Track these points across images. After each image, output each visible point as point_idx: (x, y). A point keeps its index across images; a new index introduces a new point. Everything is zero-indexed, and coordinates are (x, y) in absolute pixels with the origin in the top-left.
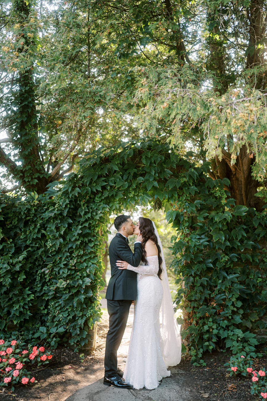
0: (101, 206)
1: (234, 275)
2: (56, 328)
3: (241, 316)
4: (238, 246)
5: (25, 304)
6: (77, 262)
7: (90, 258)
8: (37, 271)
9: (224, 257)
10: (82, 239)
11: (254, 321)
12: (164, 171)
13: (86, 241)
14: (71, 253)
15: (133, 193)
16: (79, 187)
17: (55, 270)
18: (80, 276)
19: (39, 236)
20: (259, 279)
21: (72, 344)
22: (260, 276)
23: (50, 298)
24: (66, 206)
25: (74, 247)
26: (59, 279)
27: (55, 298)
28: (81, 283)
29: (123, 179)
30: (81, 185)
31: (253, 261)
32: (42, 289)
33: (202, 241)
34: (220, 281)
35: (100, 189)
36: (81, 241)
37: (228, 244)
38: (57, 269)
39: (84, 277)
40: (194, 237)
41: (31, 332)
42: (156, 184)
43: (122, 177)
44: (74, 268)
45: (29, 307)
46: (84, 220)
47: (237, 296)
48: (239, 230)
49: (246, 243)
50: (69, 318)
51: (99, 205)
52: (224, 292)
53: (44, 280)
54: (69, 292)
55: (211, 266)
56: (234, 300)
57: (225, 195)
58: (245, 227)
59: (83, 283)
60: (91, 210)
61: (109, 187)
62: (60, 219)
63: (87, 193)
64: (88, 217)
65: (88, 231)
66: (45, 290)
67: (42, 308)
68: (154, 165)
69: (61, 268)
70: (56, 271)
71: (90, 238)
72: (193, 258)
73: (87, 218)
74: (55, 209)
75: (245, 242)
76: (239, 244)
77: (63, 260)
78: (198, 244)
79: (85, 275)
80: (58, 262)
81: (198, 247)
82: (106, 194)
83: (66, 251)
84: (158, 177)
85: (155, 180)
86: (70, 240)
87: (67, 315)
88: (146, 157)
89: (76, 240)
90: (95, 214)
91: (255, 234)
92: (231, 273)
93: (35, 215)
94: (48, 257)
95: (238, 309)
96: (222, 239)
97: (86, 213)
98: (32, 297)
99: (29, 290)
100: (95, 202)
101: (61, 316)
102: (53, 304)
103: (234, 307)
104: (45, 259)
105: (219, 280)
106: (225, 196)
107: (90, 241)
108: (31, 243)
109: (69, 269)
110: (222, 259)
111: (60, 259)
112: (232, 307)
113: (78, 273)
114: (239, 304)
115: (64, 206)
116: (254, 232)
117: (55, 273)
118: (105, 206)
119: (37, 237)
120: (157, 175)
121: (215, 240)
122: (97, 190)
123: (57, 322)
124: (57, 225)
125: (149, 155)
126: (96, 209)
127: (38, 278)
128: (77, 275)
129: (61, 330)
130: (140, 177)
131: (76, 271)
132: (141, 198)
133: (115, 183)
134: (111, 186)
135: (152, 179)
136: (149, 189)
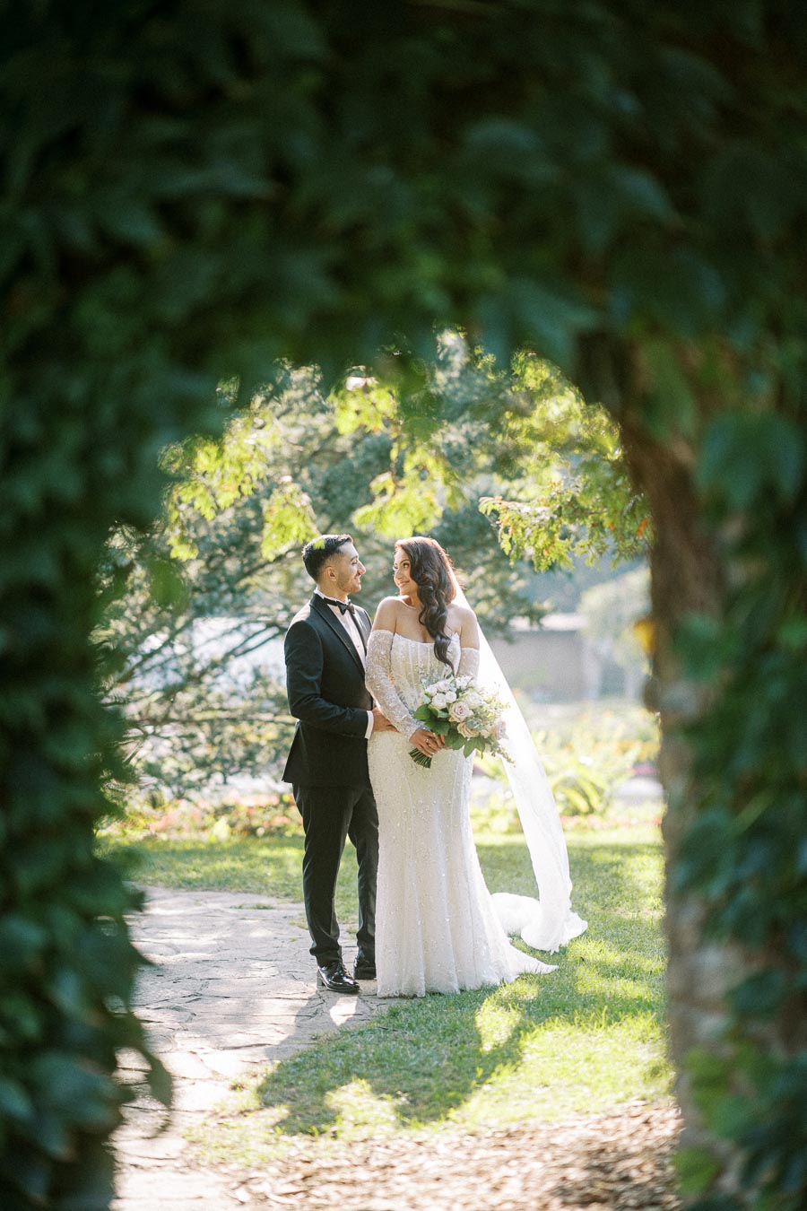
0: (147, 388)
15: (429, 266)
29: (334, 137)
35: (143, 229)
39: (28, 1051)
42: (643, 189)
60: (72, 436)
61: (212, 211)
63: (26, 265)
64: (46, 497)
65: (40, 627)
85: (623, 146)
90: (113, 465)
107: (60, 714)
118: (191, 385)
122: (103, 236)
132: (484, 310)
133: (282, 173)
134: (240, 206)
135: (593, 145)
136: (596, 234)
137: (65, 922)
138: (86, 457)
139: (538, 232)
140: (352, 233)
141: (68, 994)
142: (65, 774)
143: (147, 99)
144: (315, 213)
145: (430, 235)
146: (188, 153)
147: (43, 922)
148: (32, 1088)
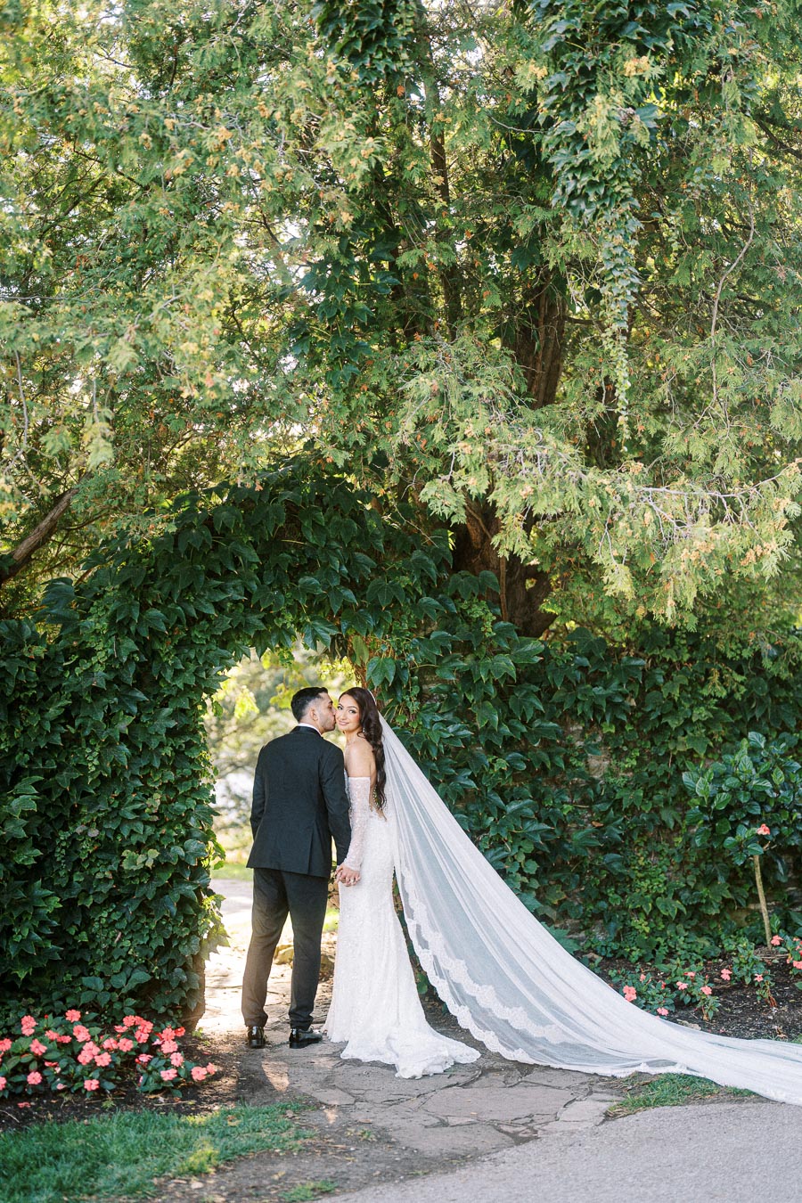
0: (212, 654)
1: (522, 803)
2: (123, 974)
3: (534, 893)
4: (522, 734)
5: (43, 923)
6: (162, 803)
7: (193, 790)
8: (55, 836)
9: (494, 761)
10: (171, 742)
11: (556, 903)
12: (355, 559)
13: (180, 746)
14: (145, 779)
15: (290, 617)
16: (155, 605)
17: (106, 827)
18: (175, 837)
19: (58, 740)
20: (565, 806)
21: (162, 1010)
22: (568, 799)
23: (100, 900)
24: (130, 659)
25: (157, 764)
26: (122, 849)
27: (114, 899)
28: (182, 853)
29: (263, 583)
30: (160, 601)
31: (553, 765)
32: (71, 879)
33: (451, 729)
34: (491, 819)
35: (212, 612)
36: (172, 746)
37: (506, 730)
38: (112, 826)
39: (182, 839)
40: (428, 720)
41: (56, 995)
42: (349, 594)
43: (261, 578)
44: (156, 818)
45: (52, 928)
46: (174, 693)
47: (529, 848)
48: (525, 696)
49: (539, 727)
50: (154, 946)
51: (207, 652)
52: (502, 843)
53: (75, 858)
54: (151, 879)
55: (473, 784)
56: (521, 858)
57: (490, 614)
58: (537, 689)
59: (186, 855)
60: (192, 667)
61: (229, 605)
62: (116, 694)
63: (179, 621)
64: (185, 685)
65: (184, 720)
66: (79, 882)
67: (73, 931)
68: (335, 544)
69: (125, 820)
70: (106, 830)
71: (188, 739)
72: (437, 769)
73: (180, 685)
74: (92, 667)
75: (537, 723)
76: (525, 730)
77: (130, 799)
78: (448, 736)
79: (183, 832)
80: (115, 806)
81: (445, 742)
82: (227, 622)
83: (134, 776)
84: (348, 575)
85: (343, 583)
86: (145, 746)
87: (147, 938)
88: (315, 524)
89: (162, 745)
90: (204, 675)
91: (553, 703)
92: (512, 799)
93: (41, 686)
94: (85, 794)
95: (529, 876)
96: (494, 721)
97: (177, 673)
98: (55, 903)
99: (43, 887)
100: (192, 643)
101: (127, 943)
102: (105, 914)
103: (523, 874)
104: (75, 800)
105: (490, 815)
106: (491, 617)
107: (189, 745)
108: (31, 762)
109: (146, 823)
110: (492, 766)
111: (122, 797)
112: (519, 875)
113: (164, 831)
114: (532, 867)
115: (125, 659)
116: (550, 699)
117: (106, 836)
118: (224, 652)
119: (48, 744)
120: (344, 569)
121: (481, 723)
122: (199, 612)
123: (122, 961)
124: (109, 710)
125: (322, 518)
126: (204, 663)
127: (59, 854)
128: (162, 835)
129: (141, 976)
130: (308, 579)
131: (157, 825)
132: (307, 629)
133: (248, 594)
134: (236, 602)
135: (336, 582)
136: (336, 609)
137: (192, 803)
138: (196, 673)
139: (321, 606)
140: (268, 610)
141: (192, 822)
142: (192, 761)
143: (211, 574)
144: (258, 606)
145: (289, 608)
146: (222, 589)
147: (184, 804)
148: (185, 850)
